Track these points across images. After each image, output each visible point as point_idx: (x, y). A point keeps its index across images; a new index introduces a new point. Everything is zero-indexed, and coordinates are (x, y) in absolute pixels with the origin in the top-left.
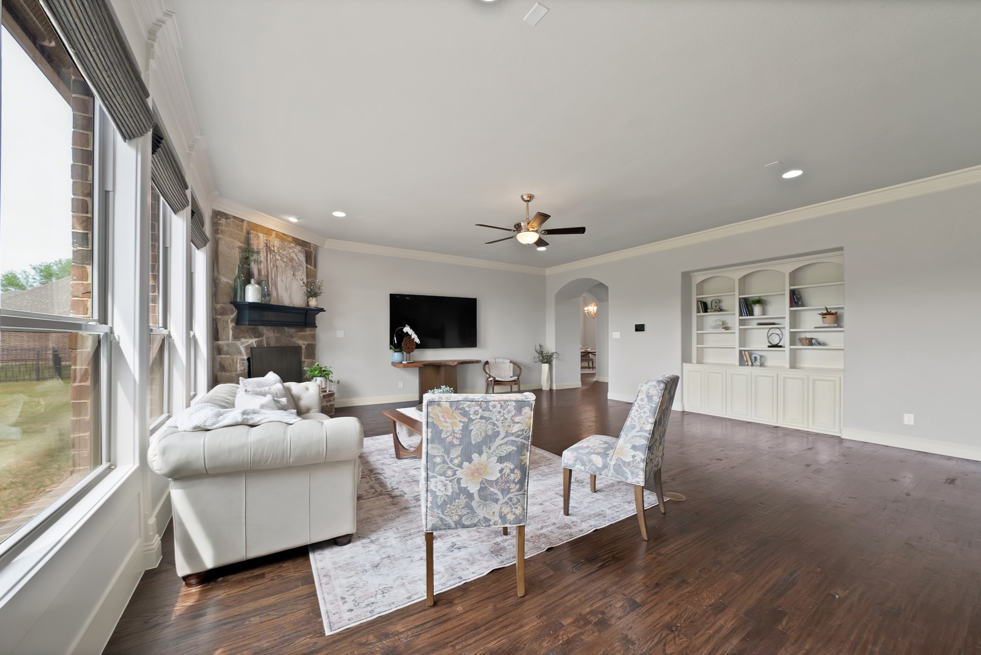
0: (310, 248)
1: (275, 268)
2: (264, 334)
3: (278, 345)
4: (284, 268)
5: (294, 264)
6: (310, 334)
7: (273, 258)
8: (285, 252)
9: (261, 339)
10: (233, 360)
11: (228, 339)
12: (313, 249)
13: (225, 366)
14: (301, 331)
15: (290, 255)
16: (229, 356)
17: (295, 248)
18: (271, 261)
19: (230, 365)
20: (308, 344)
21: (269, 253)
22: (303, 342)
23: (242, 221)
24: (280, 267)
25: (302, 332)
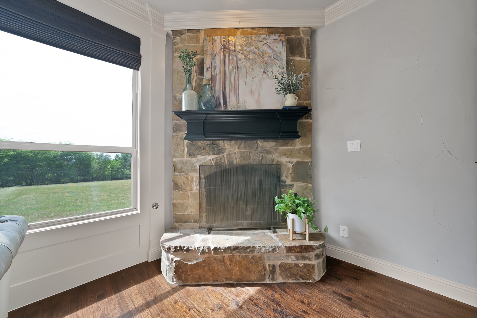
0: (300, 34)
1: (236, 70)
2: (225, 149)
3: (244, 163)
4: (250, 67)
5: (266, 59)
6: (301, 149)
7: (232, 59)
8: (252, 48)
9: (220, 155)
10: (187, 179)
11: (182, 156)
12: (304, 34)
13: (179, 184)
14: (284, 145)
15: (259, 50)
16: (183, 173)
17: (269, 39)
18: (229, 63)
19: (184, 183)
20: (298, 163)
21: (227, 55)
22: (288, 160)
23: (198, 31)
24: (242, 67)
25: (287, 146)
